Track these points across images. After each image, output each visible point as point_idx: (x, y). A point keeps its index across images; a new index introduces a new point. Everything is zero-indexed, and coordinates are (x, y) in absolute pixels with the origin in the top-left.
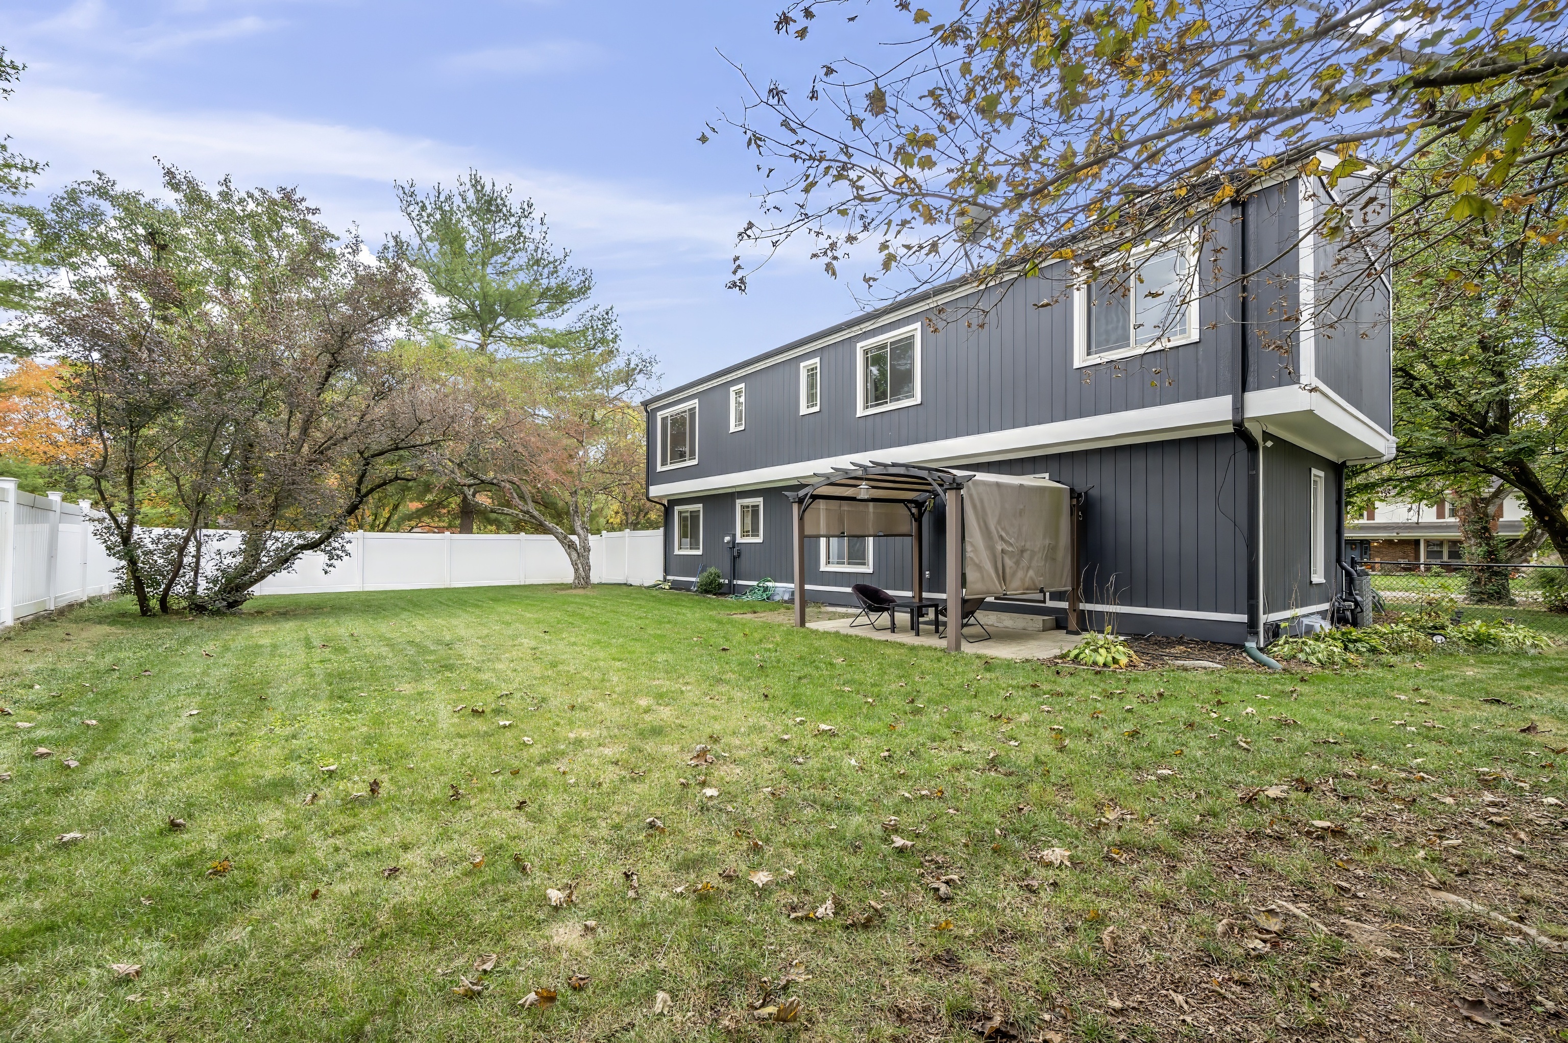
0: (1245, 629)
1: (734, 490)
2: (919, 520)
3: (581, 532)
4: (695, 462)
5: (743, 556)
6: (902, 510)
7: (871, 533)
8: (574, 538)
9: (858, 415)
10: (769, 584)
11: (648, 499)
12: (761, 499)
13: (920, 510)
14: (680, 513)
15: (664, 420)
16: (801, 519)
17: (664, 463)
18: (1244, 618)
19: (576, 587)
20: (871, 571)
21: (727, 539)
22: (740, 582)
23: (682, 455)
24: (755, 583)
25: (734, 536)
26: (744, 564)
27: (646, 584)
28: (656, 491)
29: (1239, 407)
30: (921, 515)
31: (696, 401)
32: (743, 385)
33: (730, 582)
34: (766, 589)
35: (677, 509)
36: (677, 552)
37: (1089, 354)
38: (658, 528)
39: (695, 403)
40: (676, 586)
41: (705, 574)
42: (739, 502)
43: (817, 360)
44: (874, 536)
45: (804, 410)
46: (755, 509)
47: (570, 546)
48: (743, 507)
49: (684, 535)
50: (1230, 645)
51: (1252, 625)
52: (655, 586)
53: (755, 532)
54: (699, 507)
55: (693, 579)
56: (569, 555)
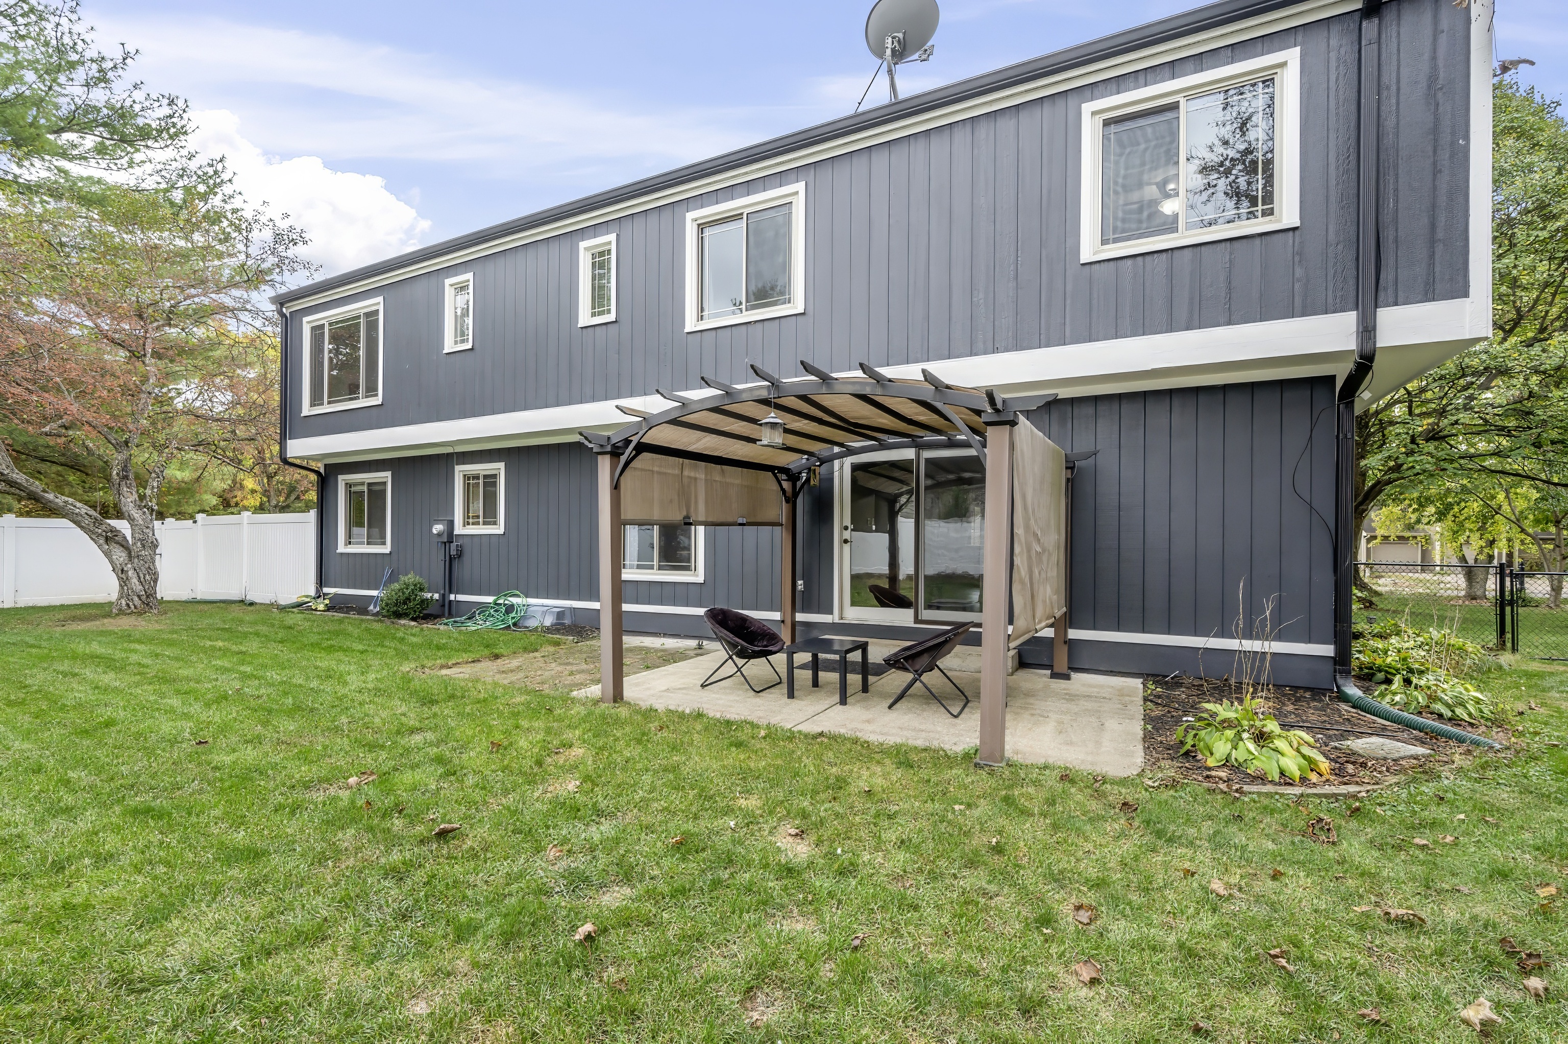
0: (1330, 667)
1: (449, 450)
2: (791, 500)
3: (136, 514)
4: (378, 400)
5: (466, 558)
6: (768, 481)
7: (702, 518)
8: (122, 526)
9: (688, 329)
10: (514, 600)
11: (285, 461)
12: (501, 465)
13: (794, 486)
14: (349, 485)
15: (317, 331)
16: (616, 487)
17: (316, 400)
18: (1328, 650)
19: (121, 612)
20: (700, 579)
21: (438, 528)
22: (461, 598)
23: (353, 390)
24: (490, 599)
25: (451, 524)
26: (466, 570)
27: (283, 602)
28: (297, 448)
29: (1367, 330)
30: (795, 494)
31: (380, 299)
32: (469, 276)
33: (443, 596)
34: (510, 609)
35: (342, 479)
36: (342, 548)
37: (1104, 242)
38: (306, 509)
39: (377, 303)
40: (338, 605)
41: (396, 586)
42: (460, 470)
43: (612, 237)
44: (706, 524)
45: (585, 318)
46: (490, 481)
47: (111, 538)
48: (467, 477)
49: (355, 520)
50: (1307, 689)
51: (1342, 660)
52: (299, 605)
53: (490, 516)
54: (386, 476)
55: (374, 593)
56: (108, 554)
